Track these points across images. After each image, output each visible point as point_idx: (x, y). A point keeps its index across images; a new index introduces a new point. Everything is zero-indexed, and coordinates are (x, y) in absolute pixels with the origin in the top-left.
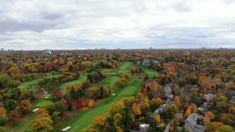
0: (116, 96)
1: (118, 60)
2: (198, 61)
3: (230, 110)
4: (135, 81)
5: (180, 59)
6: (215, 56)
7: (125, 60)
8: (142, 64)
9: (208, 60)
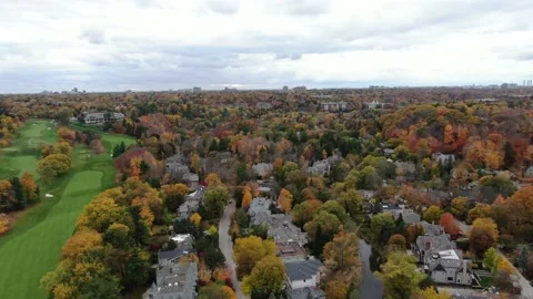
0: (58, 198)
1: (13, 117)
2: (204, 111)
3: (308, 182)
4: (87, 159)
5: (168, 109)
6: (228, 102)
7: (30, 115)
8: (83, 121)
9: (222, 109)
